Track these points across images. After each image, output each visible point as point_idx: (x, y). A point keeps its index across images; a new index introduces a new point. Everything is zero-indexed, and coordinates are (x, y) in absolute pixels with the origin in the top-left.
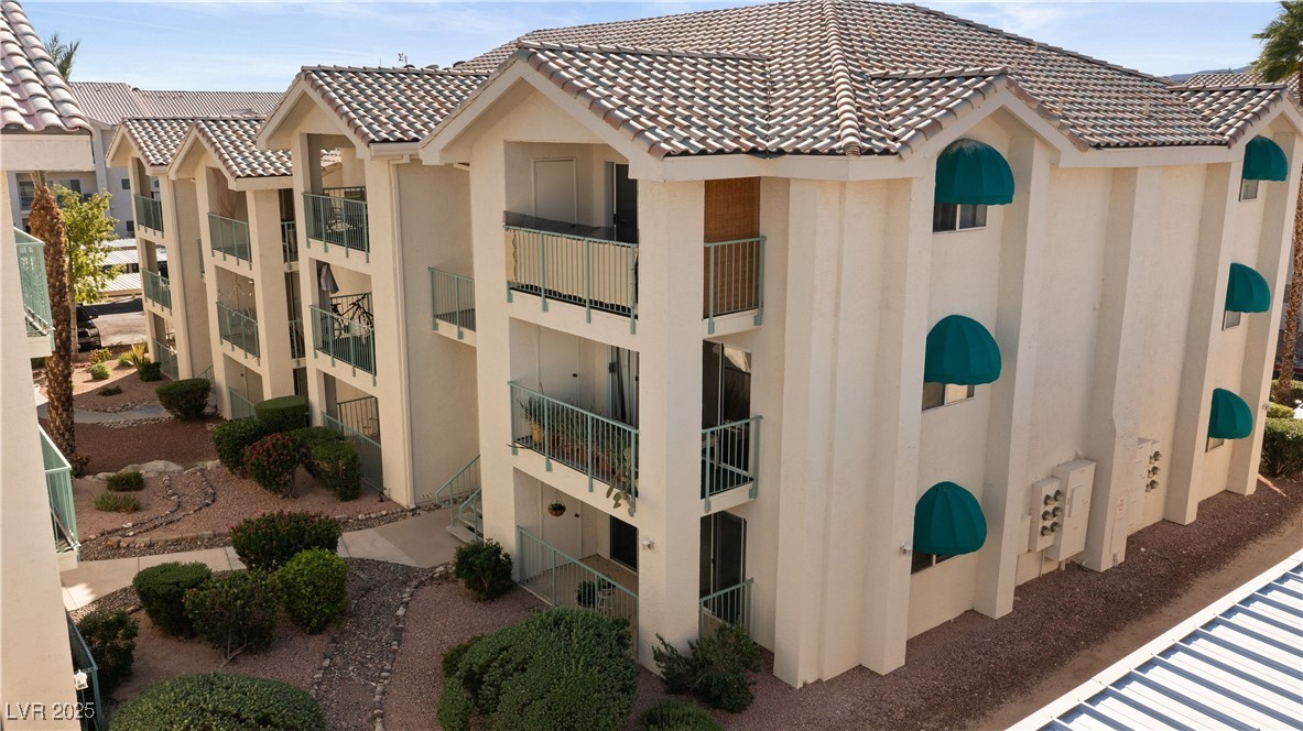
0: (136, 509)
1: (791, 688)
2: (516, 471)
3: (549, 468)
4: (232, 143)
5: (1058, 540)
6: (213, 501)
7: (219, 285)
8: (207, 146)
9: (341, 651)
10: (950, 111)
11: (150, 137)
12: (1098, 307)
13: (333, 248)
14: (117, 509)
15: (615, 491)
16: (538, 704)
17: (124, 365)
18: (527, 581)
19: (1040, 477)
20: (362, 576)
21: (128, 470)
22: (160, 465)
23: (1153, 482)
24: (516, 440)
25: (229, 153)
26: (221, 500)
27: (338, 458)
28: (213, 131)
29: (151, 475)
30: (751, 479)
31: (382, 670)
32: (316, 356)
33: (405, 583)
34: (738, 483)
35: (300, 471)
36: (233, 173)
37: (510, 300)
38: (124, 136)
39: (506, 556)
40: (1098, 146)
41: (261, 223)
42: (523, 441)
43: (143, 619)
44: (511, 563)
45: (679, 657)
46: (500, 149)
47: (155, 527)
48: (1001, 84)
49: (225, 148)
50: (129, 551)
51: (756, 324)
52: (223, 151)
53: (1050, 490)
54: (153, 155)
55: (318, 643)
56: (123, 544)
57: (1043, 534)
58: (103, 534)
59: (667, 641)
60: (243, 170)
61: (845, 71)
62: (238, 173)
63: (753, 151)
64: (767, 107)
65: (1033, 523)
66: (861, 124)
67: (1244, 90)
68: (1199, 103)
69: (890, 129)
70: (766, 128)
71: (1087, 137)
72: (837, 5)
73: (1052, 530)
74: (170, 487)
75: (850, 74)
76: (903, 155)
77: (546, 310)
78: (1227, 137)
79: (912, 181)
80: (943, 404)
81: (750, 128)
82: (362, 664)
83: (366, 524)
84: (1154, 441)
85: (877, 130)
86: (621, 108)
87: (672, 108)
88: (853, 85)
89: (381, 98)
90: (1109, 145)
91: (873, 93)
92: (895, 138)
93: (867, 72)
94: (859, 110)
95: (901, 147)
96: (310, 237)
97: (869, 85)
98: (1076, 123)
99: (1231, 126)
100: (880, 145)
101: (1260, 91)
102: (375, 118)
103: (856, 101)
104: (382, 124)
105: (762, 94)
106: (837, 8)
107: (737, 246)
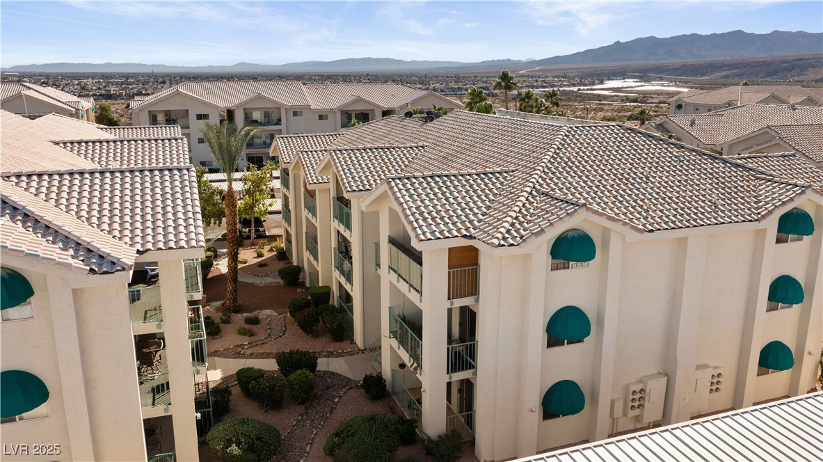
0: (252, 335)
2: (391, 345)
3: (399, 348)
4: (311, 164)
5: (642, 412)
6: (283, 334)
7: (307, 225)
8: (300, 162)
9: (307, 413)
10: (551, 224)
11: (286, 147)
13: (341, 225)
14: (244, 334)
15: (415, 365)
16: (354, 450)
17: (271, 250)
18: (395, 393)
19: (632, 381)
21: (254, 314)
22: (268, 312)
24: (391, 332)
25: (309, 170)
26: (287, 334)
27: (333, 323)
29: (264, 317)
30: (474, 367)
31: (320, 424)
32: (335, 270)
33: (345, 387)
34: (470, 368)
36: (309, 181)
37: (389, 273)
38: (276, 145)
40: (651, 231)
41: (321, 203)
42: (393, 333)
43: (236, 390)
46: (388, 208)
47: (256, 345)
48: (584, 209)
49: (308, 167)
50: (243, 356)
51: (475, 301)
52: (306, 169)
53: (637, 388)
54: (286, 158)
55: (300, 409)
56: (242, 353)
57: (631, 409)
58: (235, 346)
60: (313, 180)
61: (527, 192)
62: (311, 182)
63: (465, 236)
64: (488, 208)
65: (625, 403)
66: (510, 228)
67: (790, 185)
68: (764, 189)
69: (525, 230)
70: (479, 221)
71: (648, 226)
72: (568, 131)
73: (638, 407)
74: (269, 324)
75: (532, 190)
76: (522, 245)
77: (398, 281)
78: (759, 216)
79: (531, 254)
80: (564, 344)
81: (471, 222)
82: (313, 420)
83: (340, 355)
84: (715, 368)
85: (517, 231)
86: (413, 214)
87: (438, 212)
88: (527, 199)
89: (360, 165)
90: (659, 230)
91: (535, 204)
92: (523, 236)
93: (544, 188)
94: (516, 218)
95: (521, 242)
96: (334, 217)
97: (538, 198)
98: (650, 215)
99: (766, 209)
100: (511, 241)
101: (797, 186)
102: (353, 178)
103: (520, 212)
104: (355, 181)
105: (492, 198)
106: (566, 135)
107: (465, 270)
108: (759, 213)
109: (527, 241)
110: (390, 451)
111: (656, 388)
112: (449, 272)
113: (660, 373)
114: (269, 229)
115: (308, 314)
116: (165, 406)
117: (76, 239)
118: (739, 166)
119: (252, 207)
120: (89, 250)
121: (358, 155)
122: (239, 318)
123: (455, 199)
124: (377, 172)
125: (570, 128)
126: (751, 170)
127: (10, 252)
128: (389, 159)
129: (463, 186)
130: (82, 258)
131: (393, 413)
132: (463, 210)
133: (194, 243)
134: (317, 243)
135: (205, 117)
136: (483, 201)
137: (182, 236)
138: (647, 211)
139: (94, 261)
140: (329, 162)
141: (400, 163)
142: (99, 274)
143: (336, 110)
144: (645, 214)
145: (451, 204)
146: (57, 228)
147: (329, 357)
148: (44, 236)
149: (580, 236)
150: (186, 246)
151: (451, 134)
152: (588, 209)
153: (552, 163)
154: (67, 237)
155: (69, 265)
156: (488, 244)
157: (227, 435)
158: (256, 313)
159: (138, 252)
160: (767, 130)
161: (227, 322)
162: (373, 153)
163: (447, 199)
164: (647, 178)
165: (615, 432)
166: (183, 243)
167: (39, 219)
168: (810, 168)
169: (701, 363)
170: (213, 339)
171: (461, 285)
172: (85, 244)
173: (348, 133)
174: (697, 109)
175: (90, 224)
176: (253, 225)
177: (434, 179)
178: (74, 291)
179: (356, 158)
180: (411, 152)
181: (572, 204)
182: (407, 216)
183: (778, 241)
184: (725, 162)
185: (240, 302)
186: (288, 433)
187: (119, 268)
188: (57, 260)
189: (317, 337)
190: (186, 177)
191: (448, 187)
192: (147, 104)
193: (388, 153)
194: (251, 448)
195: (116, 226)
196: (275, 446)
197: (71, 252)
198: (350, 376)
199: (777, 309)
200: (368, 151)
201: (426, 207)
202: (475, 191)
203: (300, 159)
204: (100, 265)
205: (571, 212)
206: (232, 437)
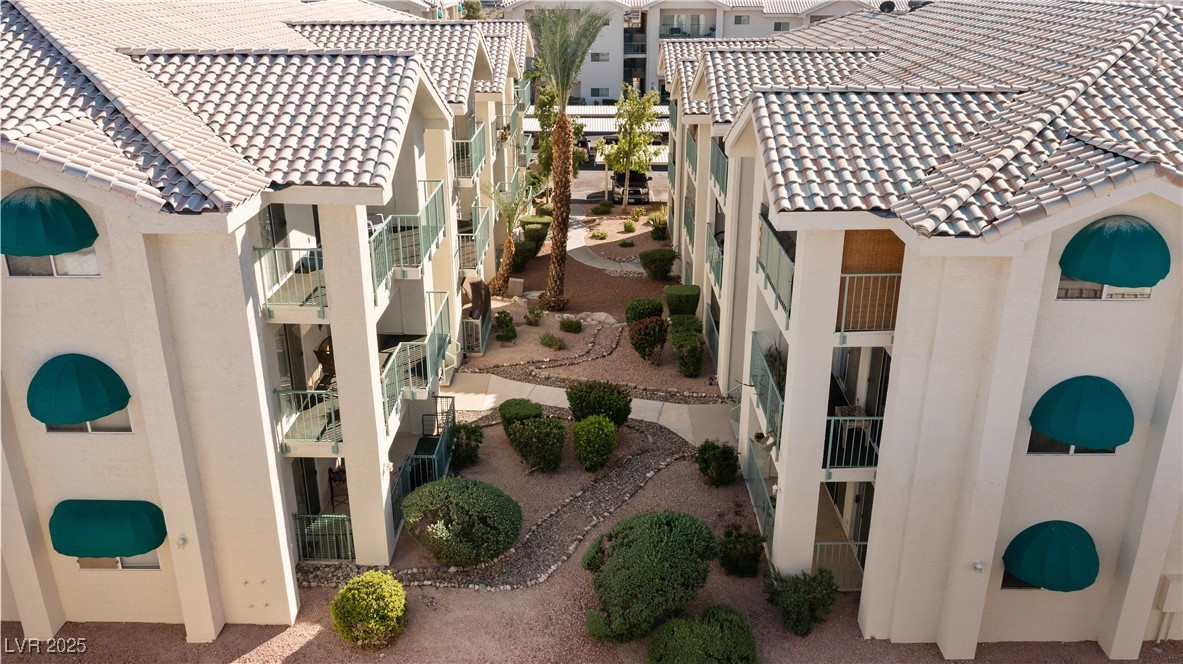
0: (561, 348)
1: (862, 637)
3: (758, 406)
6: (609, 354)
7: (687, 184)
9: (594, 488)
10: (1066, 198)
11: (676, 58)
13: (717, 187)
14: (550, 346)
15: (773, 438)
17: (648, 224)
18: (751, 481)
20: (651, 440)
22: (601, 316)
24: (752, 376)
25: (688, 93)
26: (615, 354)
29: (594, 323)
31: (607, 511)
33: (673, 454)
34: (861, 465)
36: (684, 110)
37: (757, 270)
42: (754, 378)
43: (496, 433)
47: (561, 365)
48: (1151, 171)
50: (531, 379)
55: (586, 478)
56: (533, 373)
58: (528, 363)
61: (1033, 131)
62: (687, 110)
63: (876, 210)
64: (944, 158)
66: (972, 199)
69: (1002, 207)
70: (916, 183)
72: (1167, 17)
74: (595, 335)
75: (1045, 129)
76: (987, 237)
77: (766, 287)
79: (1011, 258)
80: (1067, 452)
81: (897, 184)
82: (600, 502)
83: (685, 400)
85: (985, 207)
86: (782, 160)
87: (834, 159)
88: (1029, 146)
91: (1044, 157)
92: (996, 219)
93: (1074, 126)
94: (992, 181)
95: (986, 232)
96: (711, 171)
97: (1055, 145)
100: (964, 226)
102: (732, 100)
103: (1004, 169)
104: (734, 106)
105: (959, 141)
106: (1160, 25)
107: (876, 279)
109: (1003, 230)
110: (685, 585)
112: (843, 280)
114: (658, 192)
115: (647, 327)
116: (335, 443)
117: (165, 153)
119: (628, 154)
120: (177, 173)
122: (553, 320)
123: (878, 136)
125: (1175, 10)
127: (42, 163)
128: (806, 71)
129: (904, 114)
130: (161, 184)
131: (737, 513)
132: (888, 159)
134: (694, 215)
136: (936, 146)
137: (353, 165)
139: (177, 190)
140: (703, 72)
142: (179, 213)
143: (804, 16)
146: (147, 134)
147: (666, 400)
148: (124, 145)
149: (1135, 231)
150: (352, 183)
152: (1162, 172)
153: (1109, 78)
154: (154, 149)
155: (134, 194)
156: (913, 228)
157: (431, 504)
158: (583, 315)
159: (274, 185)
161: (534, 322)
162: (780, 59)
163: (861, 136)
165: (1161, 637)
166: (349, 177)
167: (128, 117)
170: (502, 346)
171: (865, 306)
172: (175, 162)
173: (783, 38)
176: (627, 183)
177: (846, 98)
178: (147, 237)
179: (748, 65)
180: (852, 60)
181: (1127, 159)
182: (768, 164)
185: (566, 296)
186: (551, 515)
187: (207, 206)
188: (115, 182)
189: (659, 365)
191: (870, 115)
193: (808, 60)
194: (465, 534)
195: (258, 141)
196: (507, 536)
197: (151, 173)
198: (689, 438)
200: (773, 54)
202: (925, 125)
204: (183, 199)
205: (1118, 178)
206: (437, 510)
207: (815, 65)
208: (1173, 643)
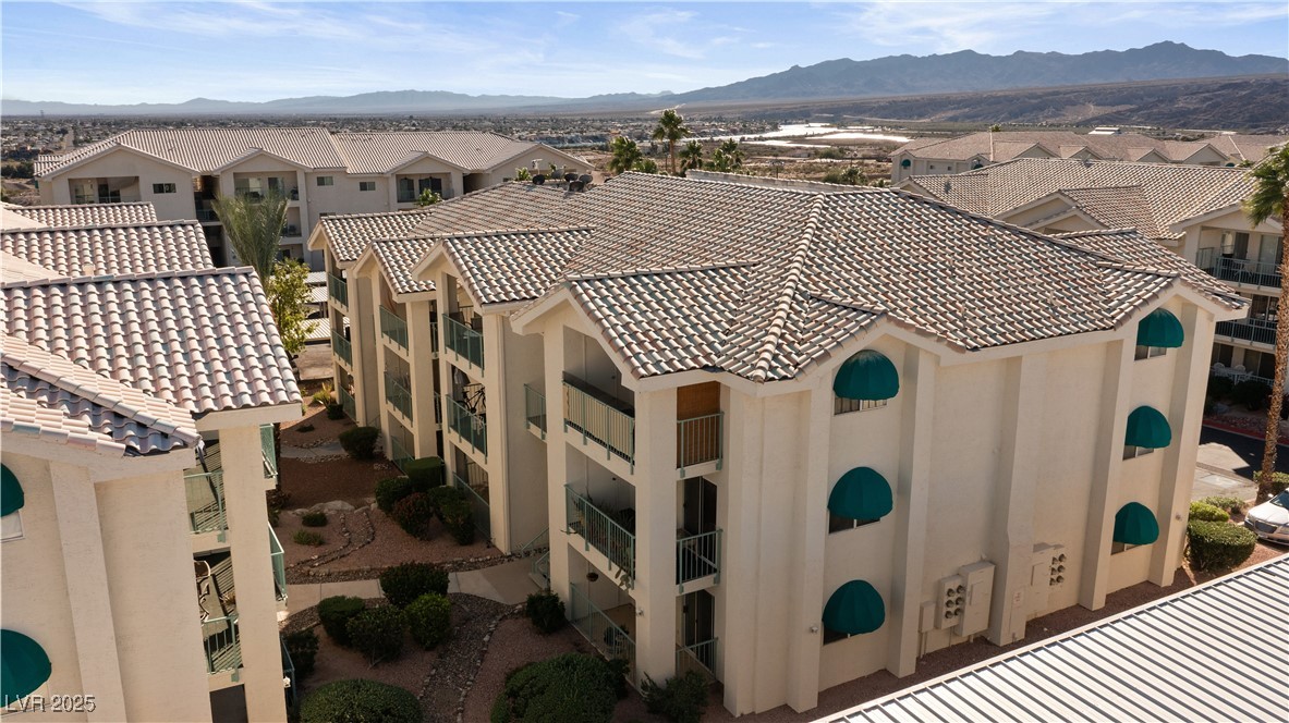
0: (321, 544)
1: (732, 716)
2: (569, 545)
3: (587, 549)
4: (397, 262)
5: (961, 620)
6: (373, 539)
7: (386, 359)
8: (377, 259)
9: (443, 664)
10: (839, 343)
11: (341, 236)
12: (996, 451)
13: (461, 358)
14: (309, 544)
15: (623, 573)
16: (547, 715)
17: (315, 403)
18: (577, 621)
19: (946, 575)
20: (465, 607)
21: (315, 509)
22: (338, 504)
23: (1060, 577)
24: (570, 524)
25: (394, 272)
26: (378, 539)
27: (458, 515)
28: (383, 252)
29: (332, 513)
30: (715, 571)
31: (468, 680)
32: (449, 432)
33: (494, 616)
34: (710, 573)
35: (434, 519)
36: (396, 290)
37: (566, 431)
38: (321, 232)
39: (562, 603)
40: (975, 349)
41: (416, 324)
42: (574, 526)
43: (320, 632)
44: (564, 609)
45: (658, 689)
46: (561, 329)
47: (333, 560)
48: (884, 319)
49: (392, 267)
50: (315, 579)
51: (717, 468)
52: (390, 270)
53: (954, 585)
54: (342, 252)
55: (429, 657)
56: (311, 573)
57: (946, 616)
58: (298, 564)
59: (650, 676)
60: (403, 287)
61: (789, 295)
62: (400, 290)
63: (705, 367)
64: (732, 322)
65: (938, 608)
66: (777, 352)
67: (1148, 274)
68: (1112, 282)
69: (798, 354)
70: (723, 343)
71: (969, 341)
72: (825, 202)
73: (956, 614)
74: (344, 524)
75: (795, 293)
76: (799, 377)
77: (585, 443)
78: (1114, 321)
79: (811, 391)
80: (852, 527)
81: (710, 345)
82: (456, 674)
83: (474, 566)
84: (1057, 547)
85: (787, 356)
86: (621, 336)
87: (658, 331)
88: (791, 307)
89: (495, 261)
90: (986, 346)
91: (804, 315)
92: (798, 364)
93: (810, 289)
94: (782, 336)
95: (797, 374)
96: (446, 345)
97: (806, 305)
98: (969, 325)
99: (1122, 310)
100: (781, 372)
101: (1159, 276)
102: (488, 282)
103: (785, 327)
104: (492, 287)
105: (734, 307)
106: (824, 208)
107: (702, 420)
108: (1113, 318)
109: (807, 371)
111: (981, 581)
112: (679, 426)
113: (982, 561)
115: (414, 504)
116: (233, 671)
117: (91, 398)
118: (1069, 249)
120: (118, 416)
121: (489, 245)
123: (679, 309)
124: (524, 271)
125: (828, 196)
126: (1088, 254)
128: (539, 251)
129: (687, 290)
130: (108, 430)
131: (580, 651)
132: (694, 326)
133: (283, 396)
134: (408, 387)
135: (170, 188)
136: (721, 312)
137: (262, 385)
138: (963, 320)
139: (131, 433)
140: (442, 255)
141: (558, 257)
142: (144, 455)
143: (389, 175)
144: (961, 325)
145: (674, 319)
146: (52, 381)
147: (457, 570)
148: (31, 395)
149: (877, 359)
150: (272, 402)
151: (629, 209)
152: (890, 319)
153: (813, 251)
154: (73, 395)
155: (92, 443)
156: (748, 378)
157: (334, 710)
158: (317, 506)
159: (195, 416)
160: (1059, 196)
162: (512, 241)
163: (666, 310)
164: (952, 270)
165: (922, 653)
166: (265, 397)
167: (16, 366)
168: (1160, 250)
169: (1039, 540)
171: (696, 446)
172: (110, 406)
173: (439, 211)
174: (932, 167)
175: (99, 372)
177: (640, 281)
178: (97, 487)
179: (487, 249)
180: (571, 238)
182: (611, 340)
183: (1139, 356)
184: (1052, 243)
187: (178, 443)
188: (71, 434)
189: (429, 540)
190: (246, 287)
191: (663, 292)
192: (66, 168)
193: (535, 241)
195: (144, 372)
197: (87, 420)
198: (498, 598)
199: (1134, 456)
200: (504, 238)
201: (638, 323)
202: (705, 297)
203: (377, 254)
204: (143, 440)
205: (867, 325)
206: (343, 713)
207: (544, 244)
208: (929, 655)
